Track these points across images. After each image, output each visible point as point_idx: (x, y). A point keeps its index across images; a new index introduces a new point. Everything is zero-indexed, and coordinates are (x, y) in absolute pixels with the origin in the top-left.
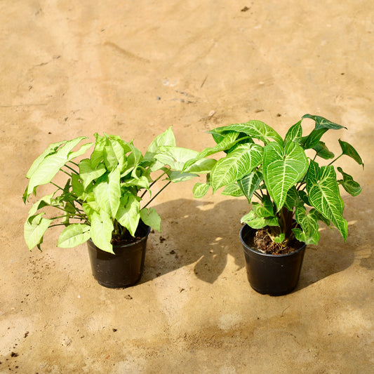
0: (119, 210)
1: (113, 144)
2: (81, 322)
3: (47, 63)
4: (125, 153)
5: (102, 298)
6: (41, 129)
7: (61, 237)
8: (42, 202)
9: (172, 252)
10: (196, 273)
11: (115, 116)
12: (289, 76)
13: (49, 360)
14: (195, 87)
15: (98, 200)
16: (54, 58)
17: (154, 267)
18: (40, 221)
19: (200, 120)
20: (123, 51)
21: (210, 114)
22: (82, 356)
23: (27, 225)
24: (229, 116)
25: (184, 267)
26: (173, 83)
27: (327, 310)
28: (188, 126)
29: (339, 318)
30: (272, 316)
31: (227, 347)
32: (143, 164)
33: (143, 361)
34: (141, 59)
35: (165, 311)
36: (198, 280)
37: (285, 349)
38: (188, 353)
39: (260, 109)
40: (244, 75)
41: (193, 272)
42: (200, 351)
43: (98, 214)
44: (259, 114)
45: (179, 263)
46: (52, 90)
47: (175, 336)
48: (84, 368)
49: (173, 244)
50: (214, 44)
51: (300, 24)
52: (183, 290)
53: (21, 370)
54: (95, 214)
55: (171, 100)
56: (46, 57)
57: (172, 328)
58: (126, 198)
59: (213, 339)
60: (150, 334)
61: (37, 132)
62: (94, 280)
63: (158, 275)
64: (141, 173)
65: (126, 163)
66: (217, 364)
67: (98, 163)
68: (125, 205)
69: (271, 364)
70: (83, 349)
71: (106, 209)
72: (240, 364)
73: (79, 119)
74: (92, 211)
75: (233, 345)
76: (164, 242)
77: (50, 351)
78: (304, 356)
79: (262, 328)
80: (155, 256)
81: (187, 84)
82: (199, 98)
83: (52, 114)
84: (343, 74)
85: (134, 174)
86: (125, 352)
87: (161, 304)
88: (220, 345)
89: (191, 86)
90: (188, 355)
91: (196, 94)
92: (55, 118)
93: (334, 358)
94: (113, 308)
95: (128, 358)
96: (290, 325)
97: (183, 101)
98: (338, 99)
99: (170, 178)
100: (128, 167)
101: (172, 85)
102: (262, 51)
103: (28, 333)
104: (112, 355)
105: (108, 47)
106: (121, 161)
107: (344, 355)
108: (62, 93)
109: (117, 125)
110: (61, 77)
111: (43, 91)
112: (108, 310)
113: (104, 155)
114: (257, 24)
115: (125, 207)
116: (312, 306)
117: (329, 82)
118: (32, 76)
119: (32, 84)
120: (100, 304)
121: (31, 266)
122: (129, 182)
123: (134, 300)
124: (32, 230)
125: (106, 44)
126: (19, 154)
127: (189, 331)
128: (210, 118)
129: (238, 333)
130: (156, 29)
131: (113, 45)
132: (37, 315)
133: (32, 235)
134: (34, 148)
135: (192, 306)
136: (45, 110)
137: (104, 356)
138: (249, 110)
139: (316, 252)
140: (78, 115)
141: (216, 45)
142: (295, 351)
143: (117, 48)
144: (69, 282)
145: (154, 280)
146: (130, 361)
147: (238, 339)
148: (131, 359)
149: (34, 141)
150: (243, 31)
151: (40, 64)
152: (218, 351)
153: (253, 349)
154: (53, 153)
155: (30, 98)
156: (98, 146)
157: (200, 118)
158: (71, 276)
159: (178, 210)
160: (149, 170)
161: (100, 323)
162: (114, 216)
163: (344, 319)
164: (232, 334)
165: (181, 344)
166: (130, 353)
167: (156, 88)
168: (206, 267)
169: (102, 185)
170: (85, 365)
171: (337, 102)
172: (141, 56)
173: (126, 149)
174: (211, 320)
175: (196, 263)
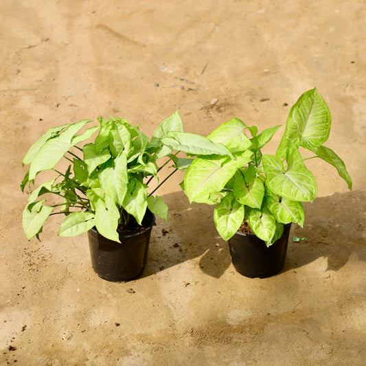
0: (126, 196)
1: (119, 128)
2: (82, 316)
3: (35, 46)
4: (132, 138)
5: (103, 291)
6: (31, 115)
7: (63, 225)
8: (43, 188)
9: (176, 246)
10: (202, 268)
11: (110, 103)
12: (296, 63)
13: (50, 354)
14: (195, 74)
15: (103, 186)
16: (42, 41)
17: (157, 261)
18: (41, 209)
19: (202, 109)
20: (117, 35)
21: (213, 103)
22: (84, 350)
23: (26, 213)
24: (233, 105)
25: (188, 261)
26: (172, 69)
27: (341, 306)
28: (189, 114)
29: (353, 314)
30: (282, 312)
31: (236, 343)
32: (149, 150)
33: (148, 356)
34: (136, 43)
35: (170, 306)
36: (204, 274)
37: (297, 346)
38: (196, 349)
39: (265, 98)
40: (247, 62)
41: (198, 266)
42: (208, 347)
43: (104, 201)
44: (264, 103)
45: (184, 257)
46: (41, 75)
47: (181, 331)
48: (86, 363)
49: (177, 237)
50: (214, 29)
51: (306, 9)
52: (188, 284)
53: (20, 364)
54: (99, 200)
55: (170, 87)
56: (35, 40)
57: (178, 323)
58: (133, 184)
59: (222, 334)
60: (156, 329)
61: (28, 118)
62: (94, 273)
63: (161, 269)
64: (147, 159)
65: (133, 148)
66: (226, 360)
67: (103, 147)
68: (132, 193)
69: (283, 361)
70: (85, 344)
71: (113, 196)
72: (250, 360)
73: (72, 105)
74: (97, 198)
75: (242, 341)
76: (167, 234)
77: (50, 345)
78: (318, 352)
79: (272, 324)
80: (157, 249)
81: (187, 71)
82: (201, 86)
83: (42, 99)
84: (353, 62)
85: (140, 160)
86: (129, 347)
87: (166, 299)
88: (229, 341)
89: (191, 72)
90: (196, 350)
91: (197, 81)
92: (46, 104)
93: (349, 355)
94: (114, 301)
95: (132, 353)
96: (302, 321)
97: (183, 88)
98: (348, 88)
99: (176, 165)
100: (134, 153)
101: (170, 71)
102: (266, 36)
103: (26, 326)
104: (116, 350)
105: (100, 30)
106: (127, 146)
107: (359, 352)
108: (52, 77)
109: (112, 112)
110: (50, 61)
111: (32, 75)
112: (110, 304)
113: (110, 139)
114: (260, 8)
115: (132, 194)
116: (325, 302)
117: (338, 70)
118: (20, 59)
119: (20, 68)
120: (101, 298)
121: (26, 258)
122: (136, 168)
123: (138, 294)
124: (31, 218)
125: (99, 26)
126: (8, 141)
127: (196, 326)
128: (212, 106)
129: (247, 329)
130: (152, 11)
131: (106, 28)
132: (35, 308)
133: (31, 223)
134: (25, 135)
135: (199, 300)
136: (35, 95)
137: (106, 351)
138: (254, 98)
139: (328, 247)
140: (70, 101)
141: (217, 29)
142: (308, 348)
143: (111, 31)
144: (67, 274)
145: (158, 274)
146: (135, 357)
147: (248, 335)
148: (136, 354)
149: (24, 128)
150: (245, 15)
151: (28, 46)
152: (226, 347)
153: (264, 345)
154: (55, 137)
155: (18, 82)
156: (103, 130)
157: (202, 106)
158: (68, 268)
159: (181, 201)
160: (155, 156)
161: (102, 317)
162: (121, 203)
163: (358, 315)
164: (241, 330)
165: (188, 340)
166: (134, 348)
167: (153, 74)
168: (212, 261)
169: (108, 171)
170: (88, 360)
171: (347, 92)
172: (135, 40)
173: (133, 133)
174: (219, 316)
175: (201, 257)
